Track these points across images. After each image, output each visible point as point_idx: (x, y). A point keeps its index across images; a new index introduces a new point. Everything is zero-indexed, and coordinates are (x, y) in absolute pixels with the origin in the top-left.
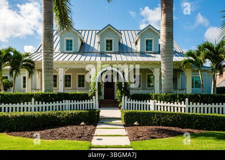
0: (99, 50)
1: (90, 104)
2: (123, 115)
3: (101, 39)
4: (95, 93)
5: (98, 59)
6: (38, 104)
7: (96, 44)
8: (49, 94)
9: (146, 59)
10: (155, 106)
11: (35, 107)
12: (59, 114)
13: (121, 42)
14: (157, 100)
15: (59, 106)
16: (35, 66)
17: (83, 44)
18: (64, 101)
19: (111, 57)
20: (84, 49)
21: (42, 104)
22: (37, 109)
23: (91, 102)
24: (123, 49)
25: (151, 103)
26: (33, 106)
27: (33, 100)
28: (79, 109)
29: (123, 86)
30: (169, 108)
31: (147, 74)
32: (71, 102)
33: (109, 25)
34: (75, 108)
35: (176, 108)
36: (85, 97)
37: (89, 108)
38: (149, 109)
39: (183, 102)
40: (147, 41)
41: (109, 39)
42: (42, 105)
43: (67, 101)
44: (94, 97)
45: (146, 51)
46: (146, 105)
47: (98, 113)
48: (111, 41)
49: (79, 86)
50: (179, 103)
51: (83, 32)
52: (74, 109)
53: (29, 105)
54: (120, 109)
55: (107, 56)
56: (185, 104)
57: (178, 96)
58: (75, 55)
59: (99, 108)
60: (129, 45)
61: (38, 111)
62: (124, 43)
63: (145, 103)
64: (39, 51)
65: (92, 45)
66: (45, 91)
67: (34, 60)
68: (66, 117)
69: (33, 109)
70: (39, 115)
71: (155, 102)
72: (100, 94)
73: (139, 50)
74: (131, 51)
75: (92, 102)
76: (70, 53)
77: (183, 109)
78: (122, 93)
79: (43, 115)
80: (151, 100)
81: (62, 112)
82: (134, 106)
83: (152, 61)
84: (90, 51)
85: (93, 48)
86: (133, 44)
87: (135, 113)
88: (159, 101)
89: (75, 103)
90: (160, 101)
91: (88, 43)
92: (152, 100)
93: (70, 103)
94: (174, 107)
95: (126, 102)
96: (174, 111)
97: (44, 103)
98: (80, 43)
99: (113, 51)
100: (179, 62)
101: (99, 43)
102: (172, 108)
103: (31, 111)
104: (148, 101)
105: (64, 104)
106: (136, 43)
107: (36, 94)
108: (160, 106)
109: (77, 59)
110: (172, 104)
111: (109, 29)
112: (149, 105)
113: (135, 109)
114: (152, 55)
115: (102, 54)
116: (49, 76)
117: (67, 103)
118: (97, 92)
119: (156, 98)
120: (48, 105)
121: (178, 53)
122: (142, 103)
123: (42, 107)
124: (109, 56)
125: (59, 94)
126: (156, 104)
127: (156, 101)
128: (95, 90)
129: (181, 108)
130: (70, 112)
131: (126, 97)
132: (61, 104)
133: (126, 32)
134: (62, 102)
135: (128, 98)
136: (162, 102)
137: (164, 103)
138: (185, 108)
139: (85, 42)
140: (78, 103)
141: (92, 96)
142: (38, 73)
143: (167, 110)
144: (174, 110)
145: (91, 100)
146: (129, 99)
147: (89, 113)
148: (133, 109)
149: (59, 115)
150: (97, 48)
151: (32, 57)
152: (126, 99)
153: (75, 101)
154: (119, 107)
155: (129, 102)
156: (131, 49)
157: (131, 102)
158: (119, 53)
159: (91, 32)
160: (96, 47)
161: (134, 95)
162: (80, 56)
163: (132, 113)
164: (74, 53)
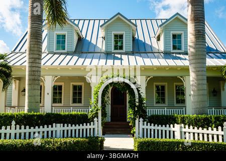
0: (104, 48)
1: (90, 129)
2: (136, 145)
3: (106, 34)
4: (97, 113)
5: (103, 62)
6: (20, 128)
7: (100, 40)
8: (34, 115)
9: (171, 63)
10: (181, 132)
11: (16, 134)
12: (49, 143)
13: (136, 36)
14: (185, 124)
15: (48, 132)
16: (12, 74)
17: (80, 40)
18: (54, 124)
19: (121, 59)
20: (82, 47)
21: (25, 128)
22: (18, 135)
23: (92, 127)
24: (139, 48)
25: (177, 128)
26: (13, 131)
27: (13, 123)
28: (75, 136)
29: (137, 104)
30: (201, 135)
31: (175, 84)
32: (64, 126)
33: (119, 14)
34: (69, 135)
35: (210, 136)
36: (83, 119)
37: (88, 135)
38: (174, 137)
39: (220, 128)
40: (174, 36)
41: (119, 33)
42: (25, 131)
43: (58, 125)
44: (95, 119)
45: (172, 51)
46: (170, 131)
47: (102, 141)
48: (121, 36)
49: (74, 101)
50: (215, 129)
51: (81, 22)
52: (67, 137)
53: (8, 131)
54: (133, 136)
55: (115, 58)
56: (222, 130)
57: (213, 120)
58: (69, 57)
59: (103, 134)
60: (148, 42)
61: (20, 138)
62: (140, 39)
63: (167, 128)
64: (17, 50)
65: (94, 42)
66: (29, 110)
67: (10, 64)
68: (57, 147)
69: (13, 136)
70: (22, 145)
71: (181, 127)
72: (104, 114)
73: (162, 49)
74: (150, 51)
75: (94, 127)
76: (61, 54)
77: (220, 137)
78: (135, 113)
79: (28, 144)
80: (175, 124)
81: (52, 140)
82: (152, 133)
83: (180, 66)
84: (91, 50)
85: (95, 46)
86: (154, 40)
87: (153, 143)
88: (187, 126)
89: (70, 128)
90: (189, 126)
91: (88, 38)
92: (178, 124)
93: (63, 128)
94: (208, 134)
95: (141, 127)
96: (208, 141)
97: (28, 127)
98: (76, 38)
99: (124, 50)
100: (221, 67)
101: (104, 38)
102: (205, 136)
103: (10, 138)
104: (172, 125)
105: (54, 129)
106: (158, 39)
107: (17, 115)
108: (189, 133)
109: (72, 63)
110: (205, 129)
111: (119, 19)
112: (174, 132)
113: (154, 137)
114: (181, 56)
115: (108, 55)
116: (35, 89)
117: (58, 128)
118: (100, 113)
119: (183, 121)
120: (32, 130)
121: (221, 53)
122: (164, 128)
123: (25, 134)
124: (117, 58)
125: (48, 115)
126: (184, 130)
127: (183, 125)
128: (97, 110)
129: (218, 136)
130: (63, 140)
131: (141, 120)
132: (50, 129)
133: (143, 22)
134: (52, 127)
135: (144, 121)
136: (191, 127)
137: (194, 128)
138: (223, 136)
139: (84, 37)
140: (74, 127)
141: (93, 118)
142: (15, 83)
143: (199, 139)
144: (208, 138)
145: (92, 123)
146: (145, 123)
147: (89, 143)
148: (151, 137)
149: (49, 145)
150: (101, 45)
151: (8, 61)
152: (141, 122)
153: (70, 125)
154: (131, 134)
155: (145, 127)
156: (151, 47)
157: (149, 127)
158: (133, 53)
159: (92, 22)
160: (99, 45)
161: (152, 117)
162: (75, 58)
163: (148, 142)
164: (67, 54)
